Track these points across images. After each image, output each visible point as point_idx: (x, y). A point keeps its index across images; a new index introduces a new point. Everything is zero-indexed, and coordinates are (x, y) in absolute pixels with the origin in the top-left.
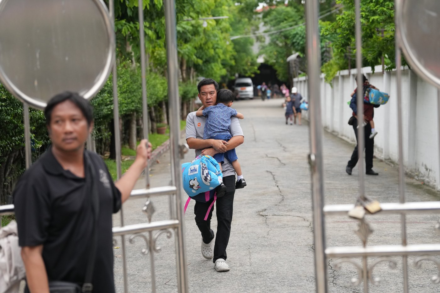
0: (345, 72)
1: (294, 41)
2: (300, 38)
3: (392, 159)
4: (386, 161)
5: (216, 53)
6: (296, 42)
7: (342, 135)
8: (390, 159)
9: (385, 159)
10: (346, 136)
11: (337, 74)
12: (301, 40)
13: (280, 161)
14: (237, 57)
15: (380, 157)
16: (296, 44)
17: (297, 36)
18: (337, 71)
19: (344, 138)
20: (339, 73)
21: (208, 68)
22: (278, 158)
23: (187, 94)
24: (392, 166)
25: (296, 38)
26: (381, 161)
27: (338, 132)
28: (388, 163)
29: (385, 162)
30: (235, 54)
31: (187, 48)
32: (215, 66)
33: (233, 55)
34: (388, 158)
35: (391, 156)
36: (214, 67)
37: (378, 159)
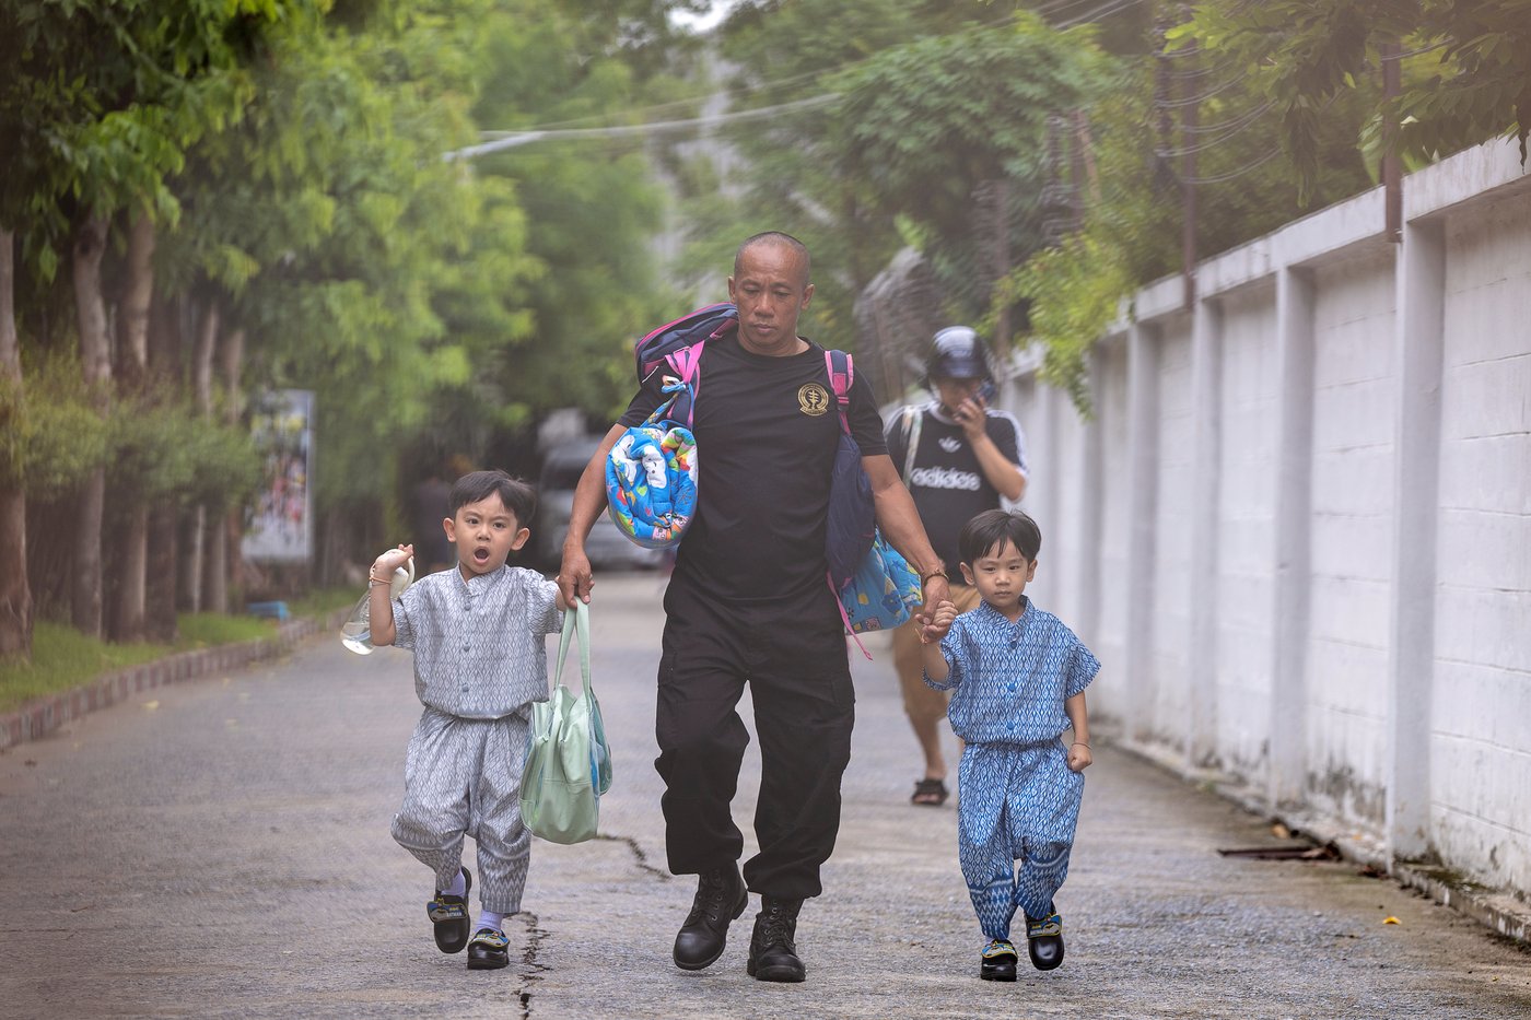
0: (1165, 296)
1: (865, 129)
2: (901, 115)
3: (1443, 853)
4: (1406, 873)
5: (361, 221)
6: (874, 139)
7: (1146, 737)
8: (1432, 856)
9: (1400, 860)
10: (1165, 741)
11: (1114, 317)
12: (907, 126)
13: (640, 855)
14: (553, 291)
15: (1370, 846)
16: (874, 153)
17: (884, 101)
18: (1116, 295)
19: (1154, 750)
20: (1132, 309)
21: (300, 315)
22: (632, 843)
23: (145, 467)
24: (1440, 904)
25: (875, 115)
26: (1374, 872)
27: (1117, 722)
28: (1418, 880)
29: (1397, 878)
30: (533, 267)
31: (121, 133)
32: (347, 300)
33: (521, 281)
34: (1419, 849)
35: (1437, 836)
36: (335, 306)
37: (1353, 861)
